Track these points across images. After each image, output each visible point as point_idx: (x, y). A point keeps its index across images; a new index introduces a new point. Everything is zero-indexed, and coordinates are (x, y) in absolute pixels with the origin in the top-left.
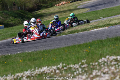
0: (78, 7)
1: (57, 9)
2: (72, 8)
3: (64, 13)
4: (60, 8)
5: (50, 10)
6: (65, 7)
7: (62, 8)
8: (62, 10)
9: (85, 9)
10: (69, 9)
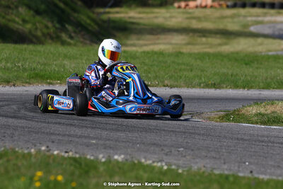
0: (253, 29)
1: (180, 20)
2: (232, 26)
3: (204, 39)
4: (189, 16)
5: (156, 17)
6: (206, 18)
7: (198, 19)
8: (195, 25)
10: (221, 26)
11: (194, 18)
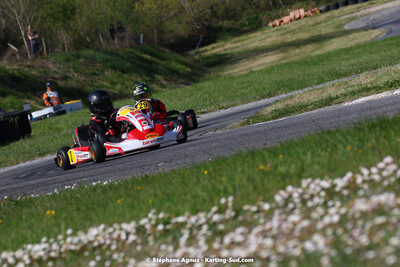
0: (346, 27)
2: (324, 30)
3: (297, 51)
4: (284, 32)
5: (252, 42)
6: (300, 29)
7: (293, 32)
8: (290, 38)
9: (371, 31)
10: (316, 33)
11: (288, 32)
